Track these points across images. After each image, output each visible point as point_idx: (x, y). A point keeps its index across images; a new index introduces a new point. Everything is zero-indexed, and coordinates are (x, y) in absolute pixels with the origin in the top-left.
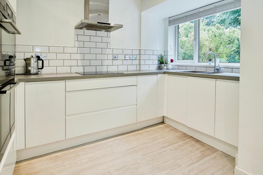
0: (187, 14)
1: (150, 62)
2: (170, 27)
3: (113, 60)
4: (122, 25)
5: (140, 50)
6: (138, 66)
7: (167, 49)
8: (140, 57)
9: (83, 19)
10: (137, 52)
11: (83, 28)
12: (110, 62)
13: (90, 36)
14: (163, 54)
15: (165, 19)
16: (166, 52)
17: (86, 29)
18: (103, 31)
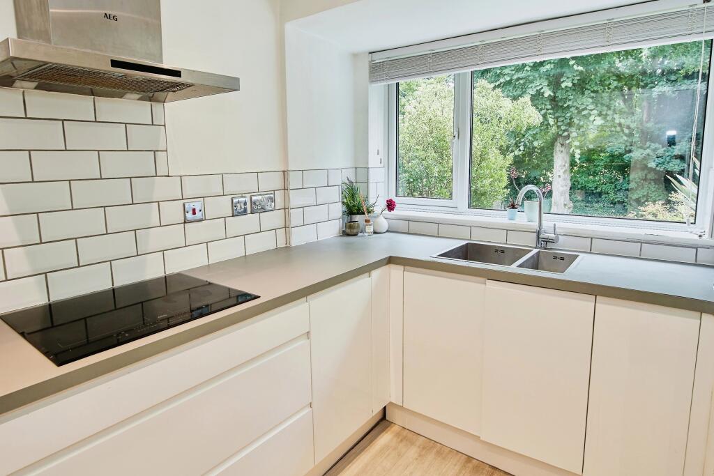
0: (439, 47)
1: (320, 213)
2: (375, 85)
3: (185, 222)
4: (237, 80)
5: (284, 171)
6: (281, 232)
7: (368, 163)
8: (286, 198)
9: (12, 34)
10: (275, 182)
11: (18, 83)
12: (174, 235)
13: (63, 121)
14: (353, 179)
15: (355, 56)
16: (362, 169)
17: (36, 88)
18: (128, 95)
